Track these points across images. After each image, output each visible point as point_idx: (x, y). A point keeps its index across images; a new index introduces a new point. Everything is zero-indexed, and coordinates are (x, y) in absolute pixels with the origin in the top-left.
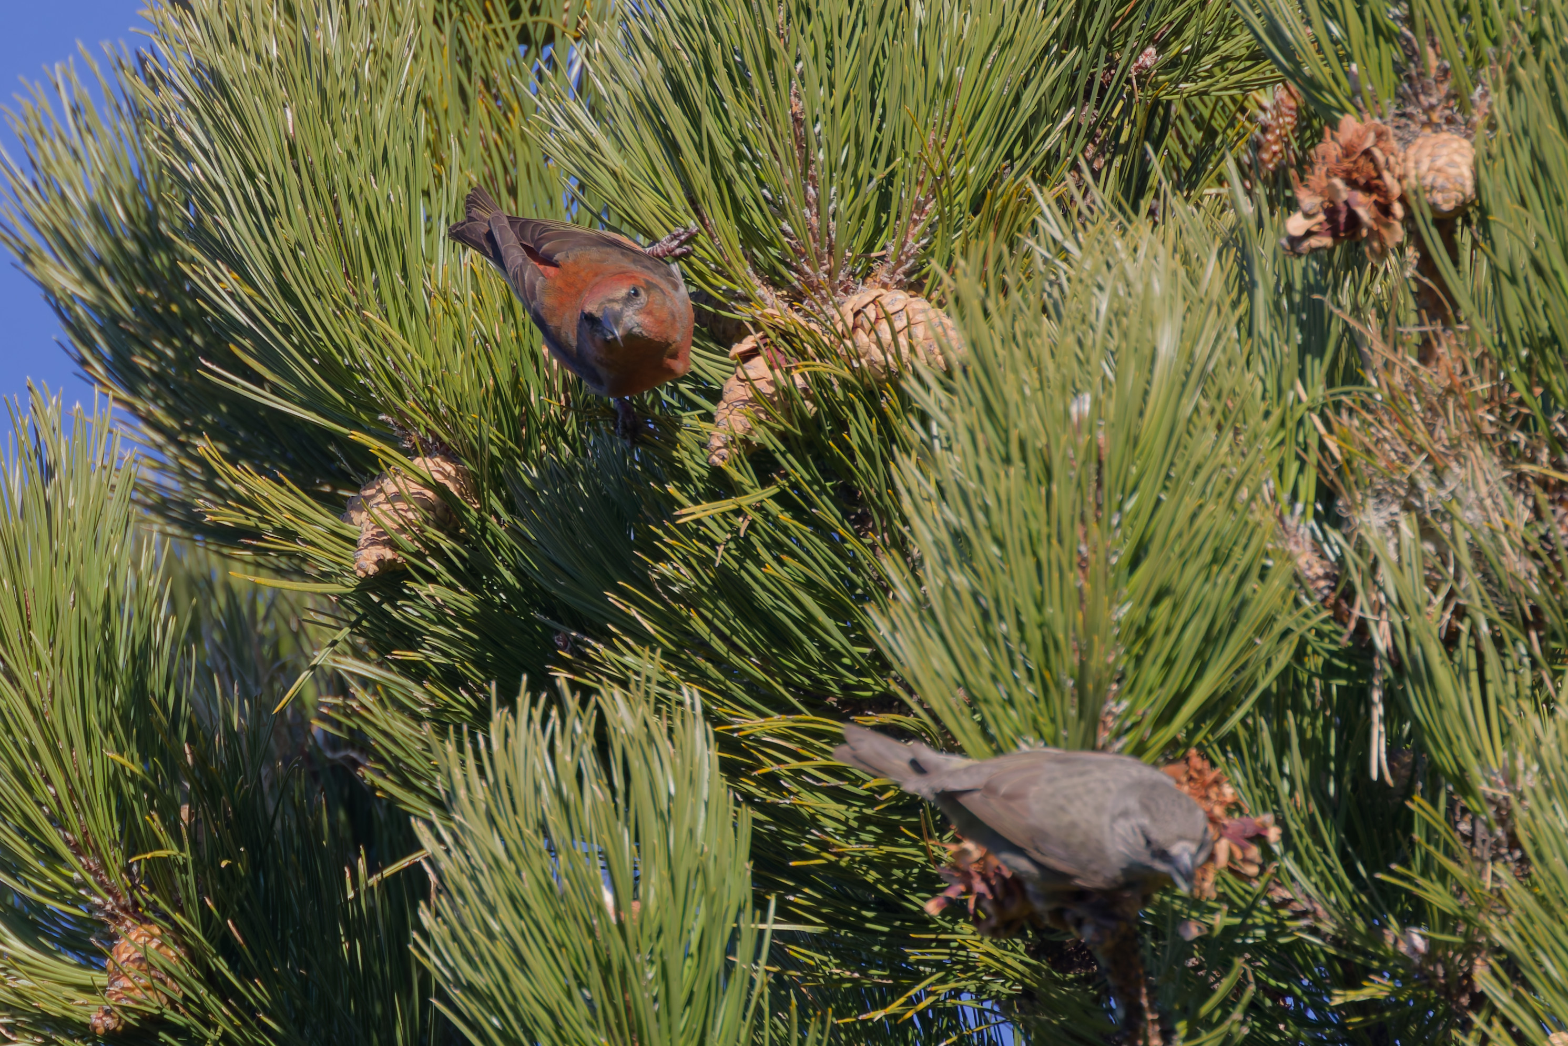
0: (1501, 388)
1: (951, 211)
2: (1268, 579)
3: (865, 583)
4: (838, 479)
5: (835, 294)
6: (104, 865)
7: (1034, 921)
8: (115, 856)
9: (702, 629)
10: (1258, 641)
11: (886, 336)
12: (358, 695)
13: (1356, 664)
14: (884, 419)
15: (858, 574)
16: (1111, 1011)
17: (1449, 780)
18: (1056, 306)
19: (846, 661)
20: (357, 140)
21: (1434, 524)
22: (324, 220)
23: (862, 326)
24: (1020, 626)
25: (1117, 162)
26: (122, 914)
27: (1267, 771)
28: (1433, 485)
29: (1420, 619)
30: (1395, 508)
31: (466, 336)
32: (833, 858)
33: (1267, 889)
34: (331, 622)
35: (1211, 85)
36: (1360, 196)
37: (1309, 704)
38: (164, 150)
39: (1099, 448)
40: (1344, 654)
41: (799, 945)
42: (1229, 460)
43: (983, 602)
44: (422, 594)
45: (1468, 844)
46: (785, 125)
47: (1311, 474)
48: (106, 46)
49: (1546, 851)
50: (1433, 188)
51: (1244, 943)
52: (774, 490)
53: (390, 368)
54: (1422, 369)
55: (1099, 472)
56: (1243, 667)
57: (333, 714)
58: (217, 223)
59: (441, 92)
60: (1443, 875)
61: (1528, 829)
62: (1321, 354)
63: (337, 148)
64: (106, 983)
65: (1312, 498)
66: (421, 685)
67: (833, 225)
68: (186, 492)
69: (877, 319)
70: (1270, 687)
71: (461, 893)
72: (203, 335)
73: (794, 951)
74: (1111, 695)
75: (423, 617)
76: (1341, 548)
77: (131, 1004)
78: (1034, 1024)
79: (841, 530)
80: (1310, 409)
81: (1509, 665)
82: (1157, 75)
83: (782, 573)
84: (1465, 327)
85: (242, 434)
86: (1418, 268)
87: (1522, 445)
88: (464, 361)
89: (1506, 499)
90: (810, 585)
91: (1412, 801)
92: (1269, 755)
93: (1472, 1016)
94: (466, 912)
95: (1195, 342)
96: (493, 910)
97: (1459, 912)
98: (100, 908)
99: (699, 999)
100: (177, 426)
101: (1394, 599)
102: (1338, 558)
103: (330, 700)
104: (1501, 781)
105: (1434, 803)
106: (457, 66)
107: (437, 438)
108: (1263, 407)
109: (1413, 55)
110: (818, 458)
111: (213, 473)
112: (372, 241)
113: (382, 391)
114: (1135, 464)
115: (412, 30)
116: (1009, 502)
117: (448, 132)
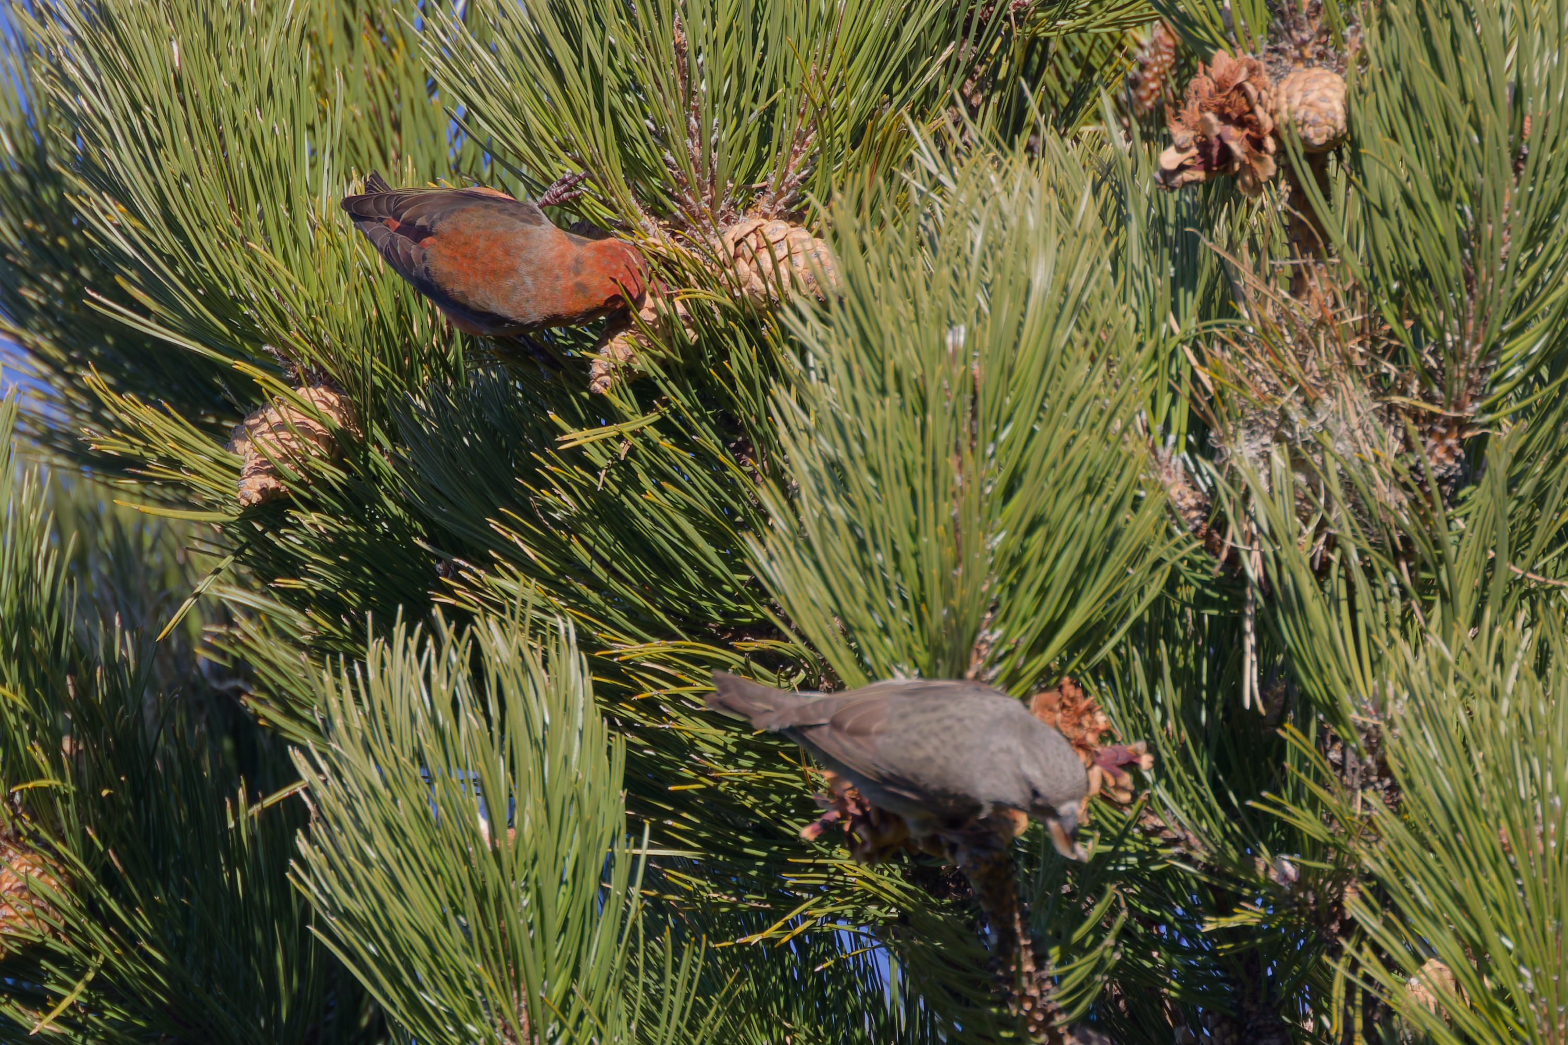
0: (1372, 320)
1: (832, 142)
2: (1141, 510)
3: (745, 510)
4: (719, 407)
5: (717, 224)
7: (908, 845)
9: (584, 556)
10: (1130, 571)
11: (767, 265)
12: (242, 624)
13: (1228, 595)
14: (764, 348)
15: (738, 501)
16: (985, 936)
17: (1319, 709)
18: (931, 239)
19: (728, 588)
20: (242, 72)
21: (1305, 455)
22: (209, 152)
23: (743, 255)
24: (896, 555)
25: (995, 98)
26: (4, 844)
27: (1140, 701)
28: (1304, 417)
29: (1291, 548)
30: (1267, 439)
31: (350, 268)
32: (711, 783)
33: (1139, 817)
34: (214, 549)
35: (1089, 22)
36: (1232, 131)
37: (1181, 634)
38: (52, 83)
39: (974, 379)
40: (1216, 584)
41: (677, 870)
42: (1102, 392)
43: (859, 532)
44: (305, 523)
45: (1339, 773)
46: (668, 56)
47: (1184, 405)
49: (1418, 779)
50: (1305, 122)
51: (1116, 871)
52: (654, 417)
53: (275, 299)
54: (1293, 301)
55: (974, 402)
56: (1117, 596)
57: (217, 643)
58: (103, 156)
59: (326, 27)
60: (1314, 802)
61: (1399, 758)
62: (1194, 287)
63: (223, 82)
65: (1184, 429)
66: (304, 612)
67: (715, 155)
68: (72, 423)
69: (758, 248)
70: (1142, 615)
71: (338, 821)
72: (90, 268)
73: (673, 875)
74: (984, 624)
75: (306, 545)
76: (1212, 478)
77: (13, 932)
78: (908, 950)
79: (721, 457)
80: (1183, 342)
81: (1379, 595)
82: (1035, 12)
83: (663, 501)
84: (1336, 260)
85: (127, 365)
86: (1290, 202)
87: (1392, 377)
88: (348, 292)
89: (1376, 430)
90: (691, 512)
91: (1285, 729)
92: (1142, 686)
93: (1342, 941)
94: (342, 840)
95: (1069, 275)
96: (369, 838)
97: (1329, 839)
99: (574, 924)
100: (63, 358)
101: (1266, 529)
102: (1209, 489)
103: (214, 629)
104: (1371, 709)
105: (1305, 732)
106: (343, 3)
107: (320, 368)
108: (1136, 339)
110: (699, 385)
111: (98, 404)
112: (257, 172)
113: (266, 322)
114: (1009, 394)
116: (884, 433)
117: (333, 67)
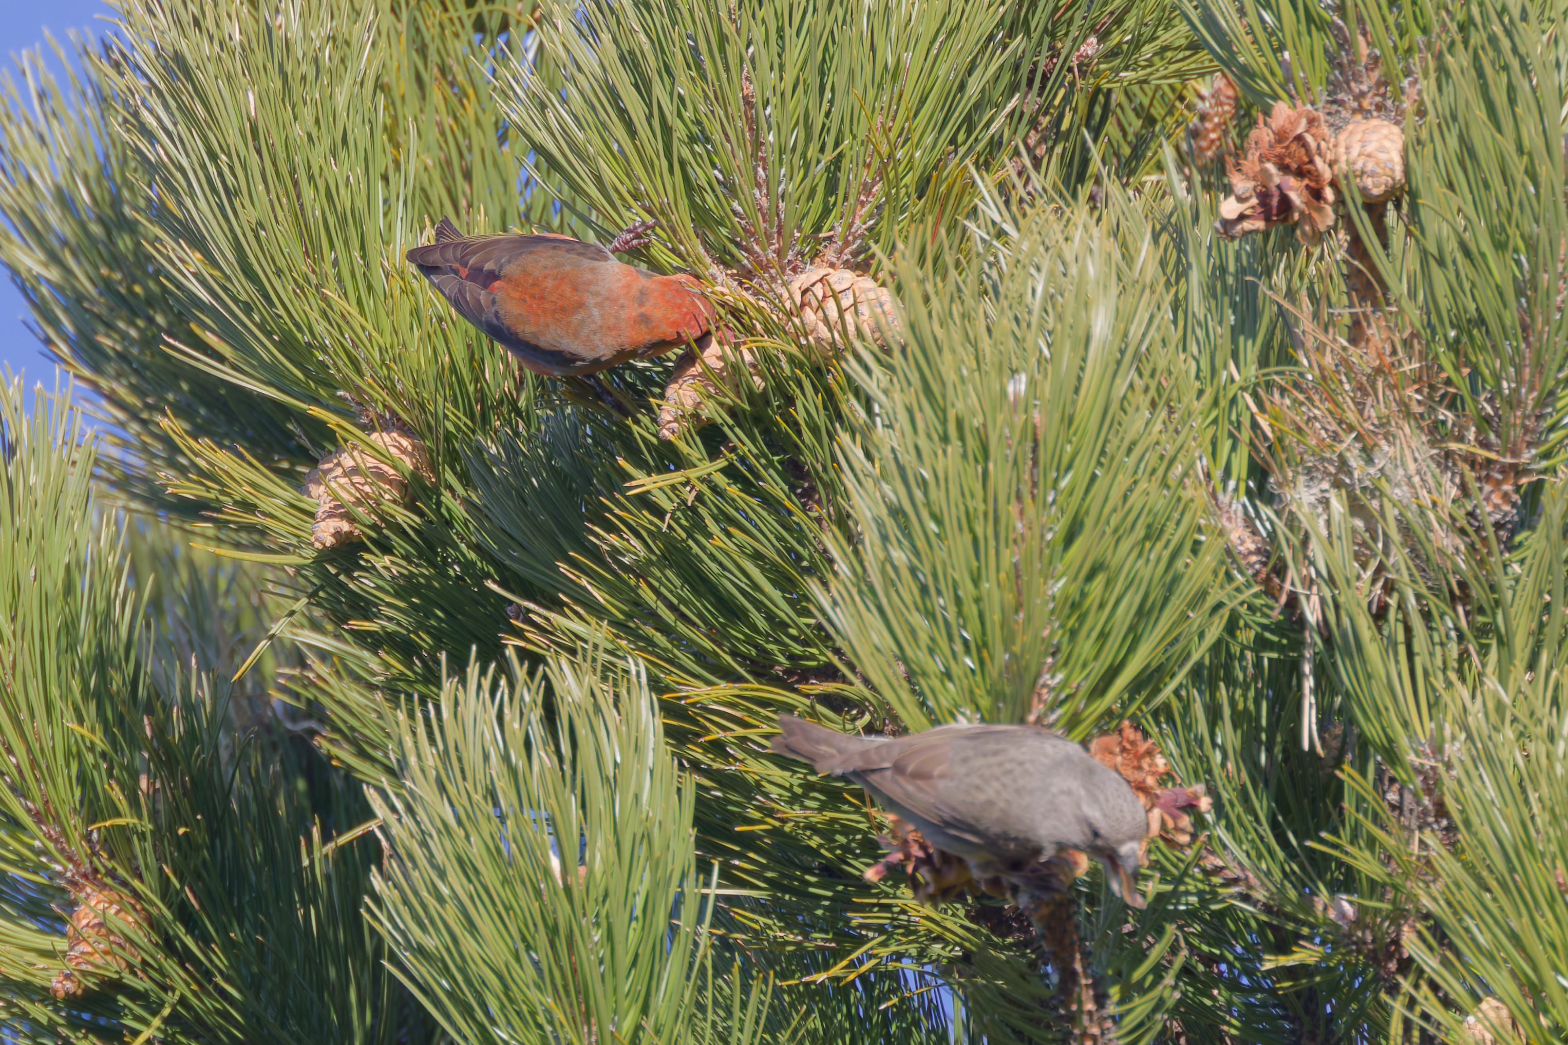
0: (1429, 368)
1: (897, 193)
2: (1201, 554)
3: (811, 555)
4: (785, 452)
5: (783, 273)
6: (64, 833)
7: (972, 885)
8: (74, 822)
9: (650, 598)
10: (1191, 614)
11: (833, 314)
12: (315, 667)
13: (1288, 638)
14: (830, 395)
15: (804, 546)
16: (1047, 975)
17: (1376, 751)
18: (995, 288)
19: (793, 632)
20: (317, 121)
21: (1363, 500)
22: (284, 200)
23: (809, 304)
24: (958, 601)
25: (1058, 149)
26: (82, 881)
27: (1200, 742)
28: (1362, 463)
29: (1349, 593)
30: (1325, 485)
31: (423, 314)
32: (777, 824)
33: (1199, 857)
34: (288, 592)
35: (1151, 74)
36: (1292, 181)
37: (1241, 677)
38: (129, 131)
39: (1035, 427)
40: (1277, 628)
41: (745, 909)
42: (1163, 438)
43: (921, 577)
44: (377, 566)
45: (1397, 813)
46: (736, 107)
47: (1244, 451)
48: (72, 34)
49: (1475, 820)
50: (1363, 173)
51: (1176, 909)
52: (721, 463)
53: (349, 345)
54: (1352, 349)
55: (1035, 450)
56: (1176, 639)
57: (290, 685)
58: (180, 203)
59: (398, 78)
60: (1372, 842)
61: (1457, 799)
62: (1253, 335)
63: (298, 131)
64: (66, 948)
65: (1244, 475)
66: (376, 654)
67: (782, 205)
68: (148, 468)
69: (824, 297)
70: (1203, 657)
71: (411, 858)
72: (165, 315)
73: (740, 915)
74: (1046, 668)
75: (378, 588)
76: (1272, 523)
77: (90, 968)
78: (971, 989)
79: (787, 503)
80: (1243, 389)
81: (1436, 639)
82: (1098, 63)
83: (730, 546)
84: (1394, 309)
85: (201, 411)
86: (1348, 251)
87: (1450, 424)
88: (421, 338)
89: (1434, 476)
90: (757, 557)
91: (1342, 771)
92: (1202, 727)
93: (1400, 979)
94: (415, 875)
95: (1129, 323)
96: (442, 874)
97: (1387, 879)
98: (60, 875)
99: (644, 961)
100: (139, 404)
101: (1324, 573)
102: (1269, 534)
103: (287, 671)
104: (1428, 751)
105: (1363, 773)
106: (414, 54)
107: (394, 413)
108: (1197, 386)
109: (1344, 43)
110: (766, 432)
111: (174, 449)
112: (331, 221)
113: (340, 368)
114: (1070, 442)
115: (371, 17)
116: (946, 479)
117: (405, 117)
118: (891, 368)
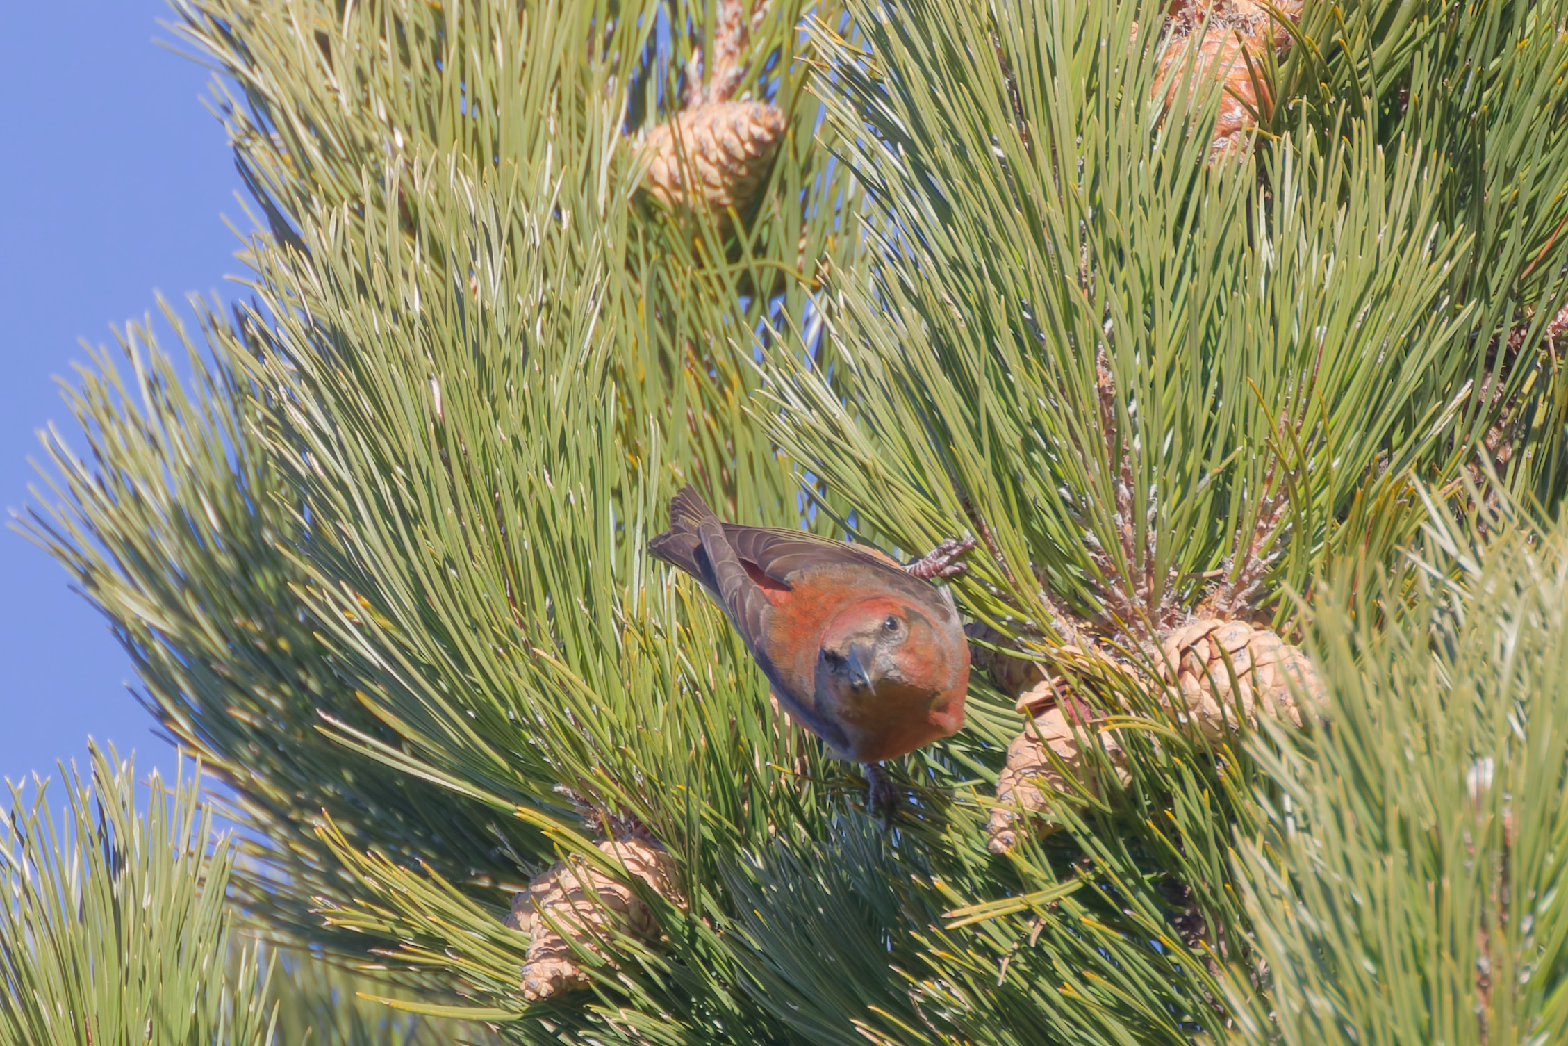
1: (1309, 516)
3: (1195, 1008)
4: (1160, 869)
5: (1155, 626)
11: (1223, 681)
14: (1219, 790)
15: (1186, 996)
18: (1448, 640)
20: (526, 422)
22: (481, 528)
23: (1191, 669)
25: (1529, 452)
31: (670, 682)
38: (270, 435)
39: (1505, 830)
43: (1351, 1032)
44: (610, 1022)
46: (1089, 403)
48: (193, 299)
52: (1074, 885)
53: (569, 723)
55: (1505, 861)
58: (340, 533)
59: (636, 359)
63: (500, 434)
67: (1152, 535)
68: (298, 887)
69: (1211, 659)
72: (321, 680)
79: (1163, 937)
83: (1085, 996)
85: (372, 810)
88: (667, 714)
90: (1121, 1010)
100: (286, 800)
106: (657, 325)
107: (631, 816)
110: (1133, 843)
111: (334, 862)
112: (545, 555)
113: (559, 754)
114: (1552, 851)
115: (598, 279)
116: (1386, 902)
117: (645, 412)
118: (1308, 752)
